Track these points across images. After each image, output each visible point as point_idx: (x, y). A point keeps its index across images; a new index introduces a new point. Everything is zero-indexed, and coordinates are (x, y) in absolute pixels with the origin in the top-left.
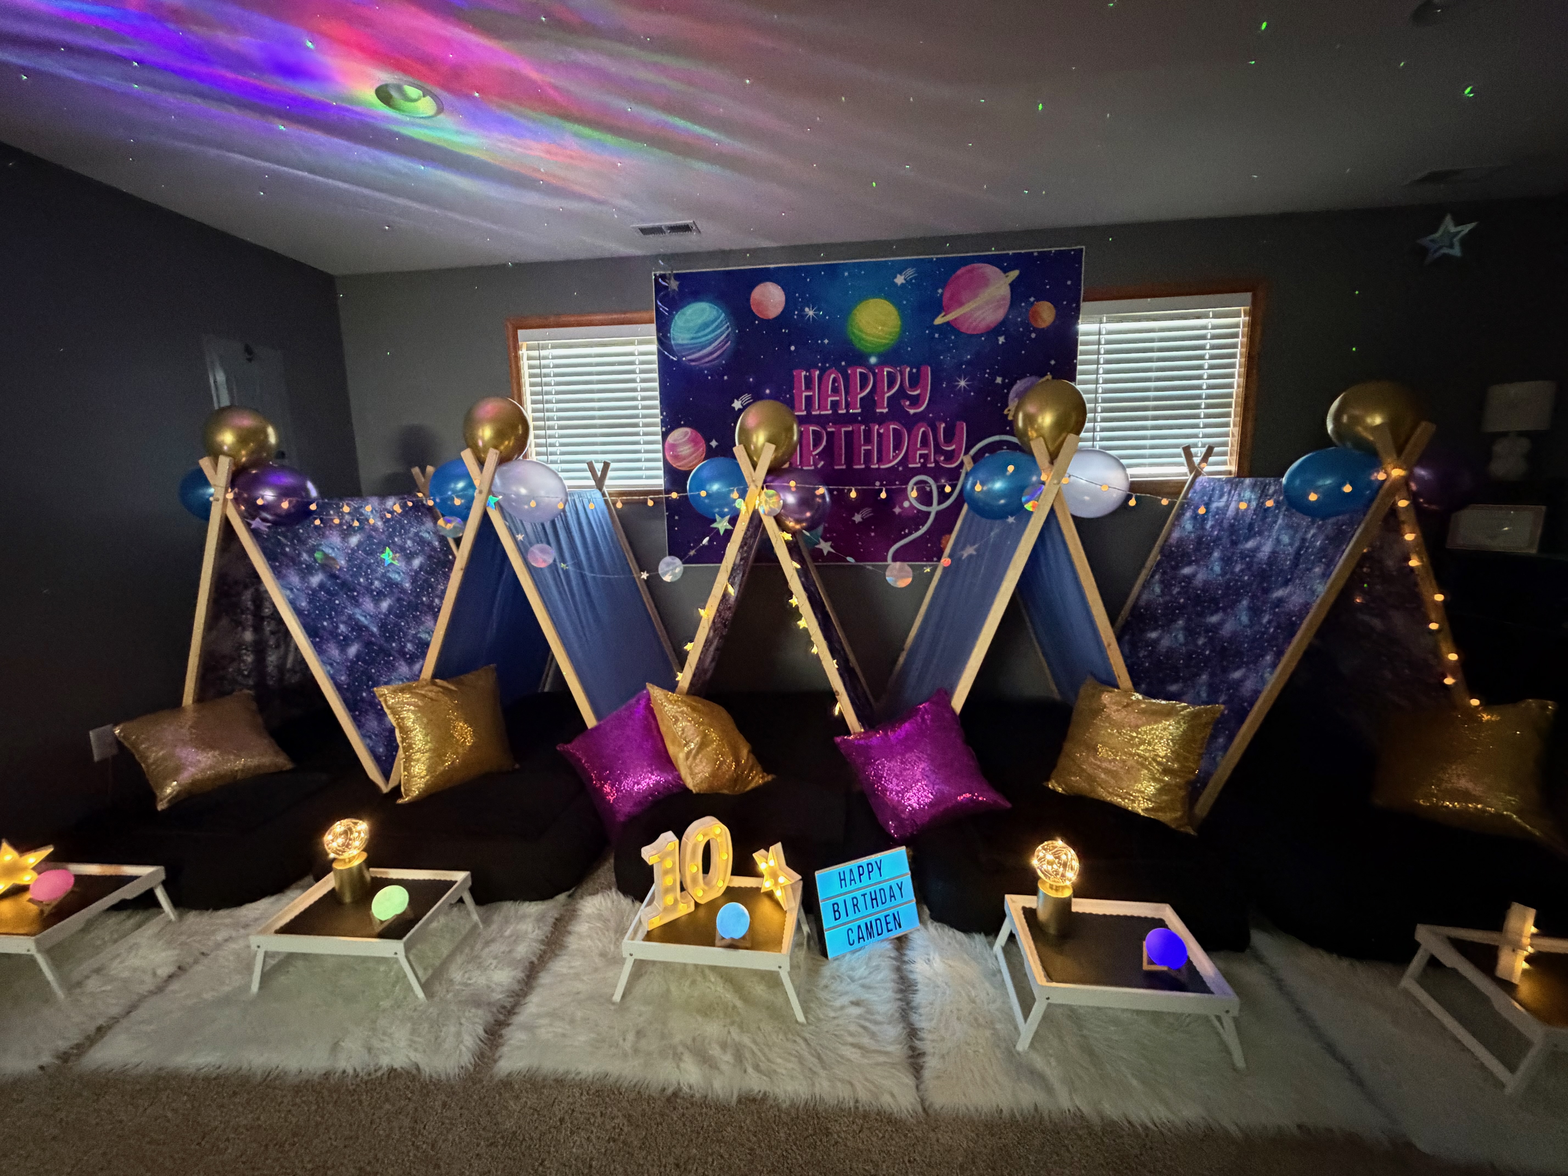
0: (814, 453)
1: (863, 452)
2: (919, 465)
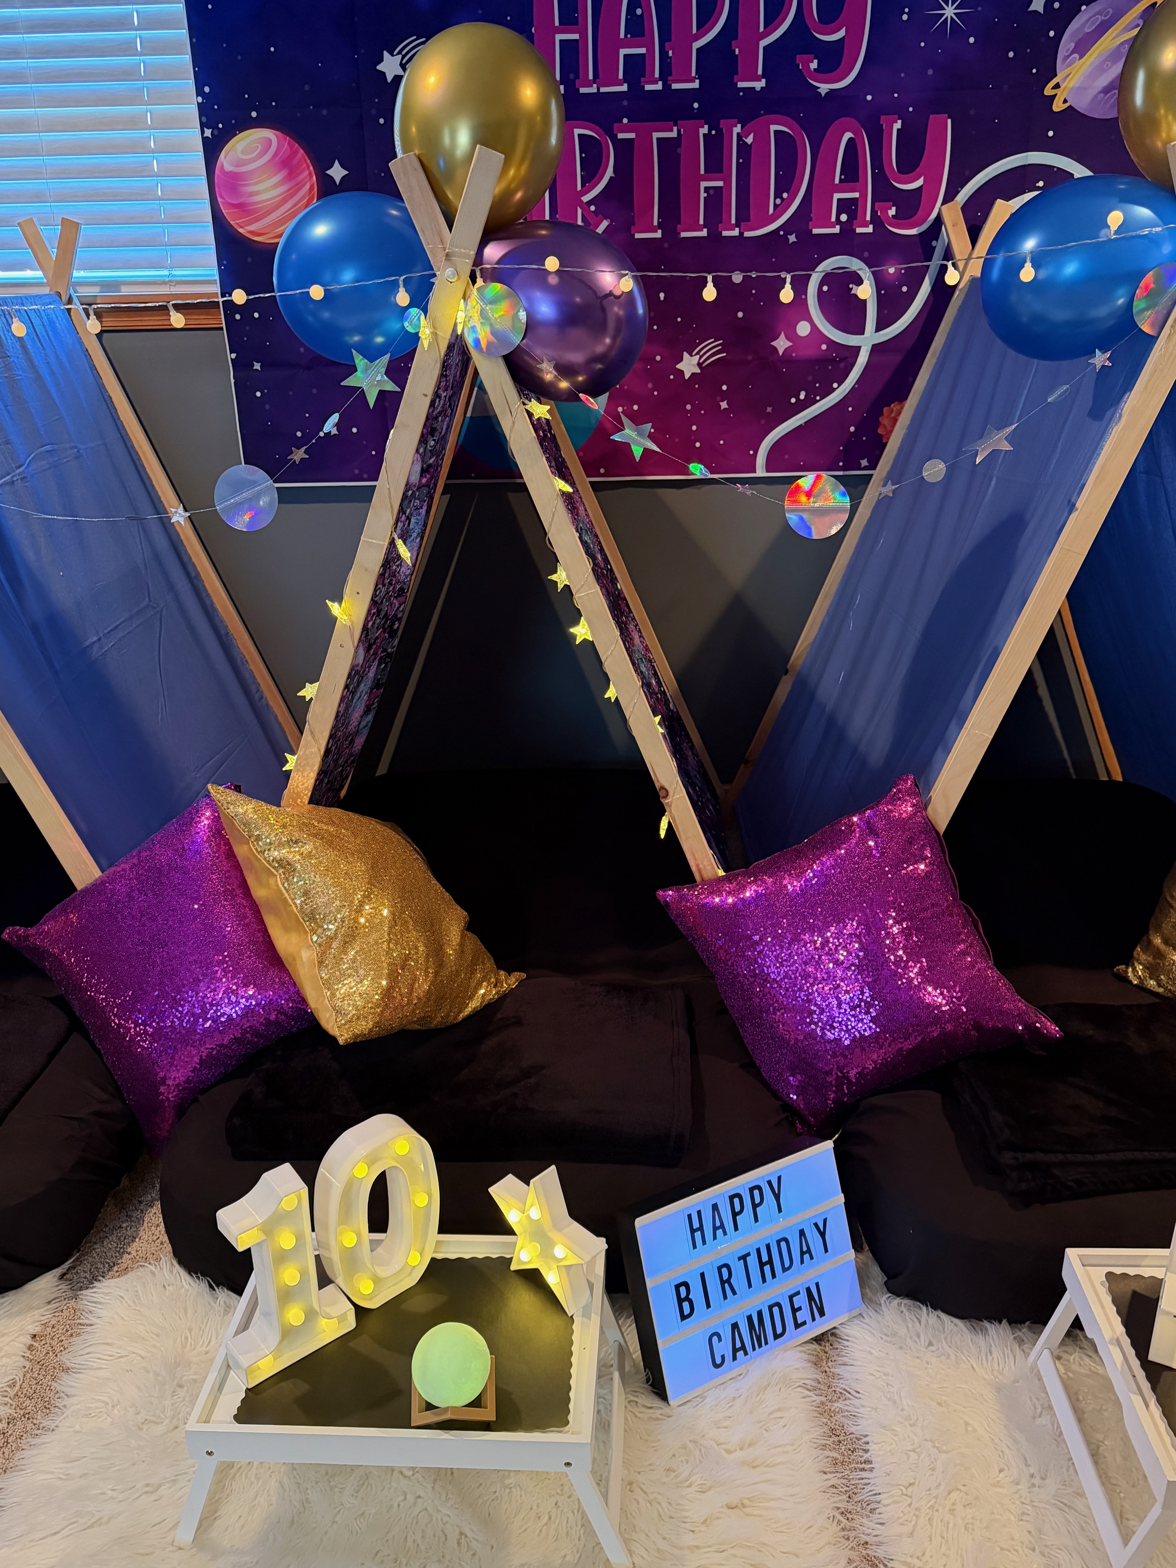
0: (586, 198)
1: (703, 195)
2: (837, 229)
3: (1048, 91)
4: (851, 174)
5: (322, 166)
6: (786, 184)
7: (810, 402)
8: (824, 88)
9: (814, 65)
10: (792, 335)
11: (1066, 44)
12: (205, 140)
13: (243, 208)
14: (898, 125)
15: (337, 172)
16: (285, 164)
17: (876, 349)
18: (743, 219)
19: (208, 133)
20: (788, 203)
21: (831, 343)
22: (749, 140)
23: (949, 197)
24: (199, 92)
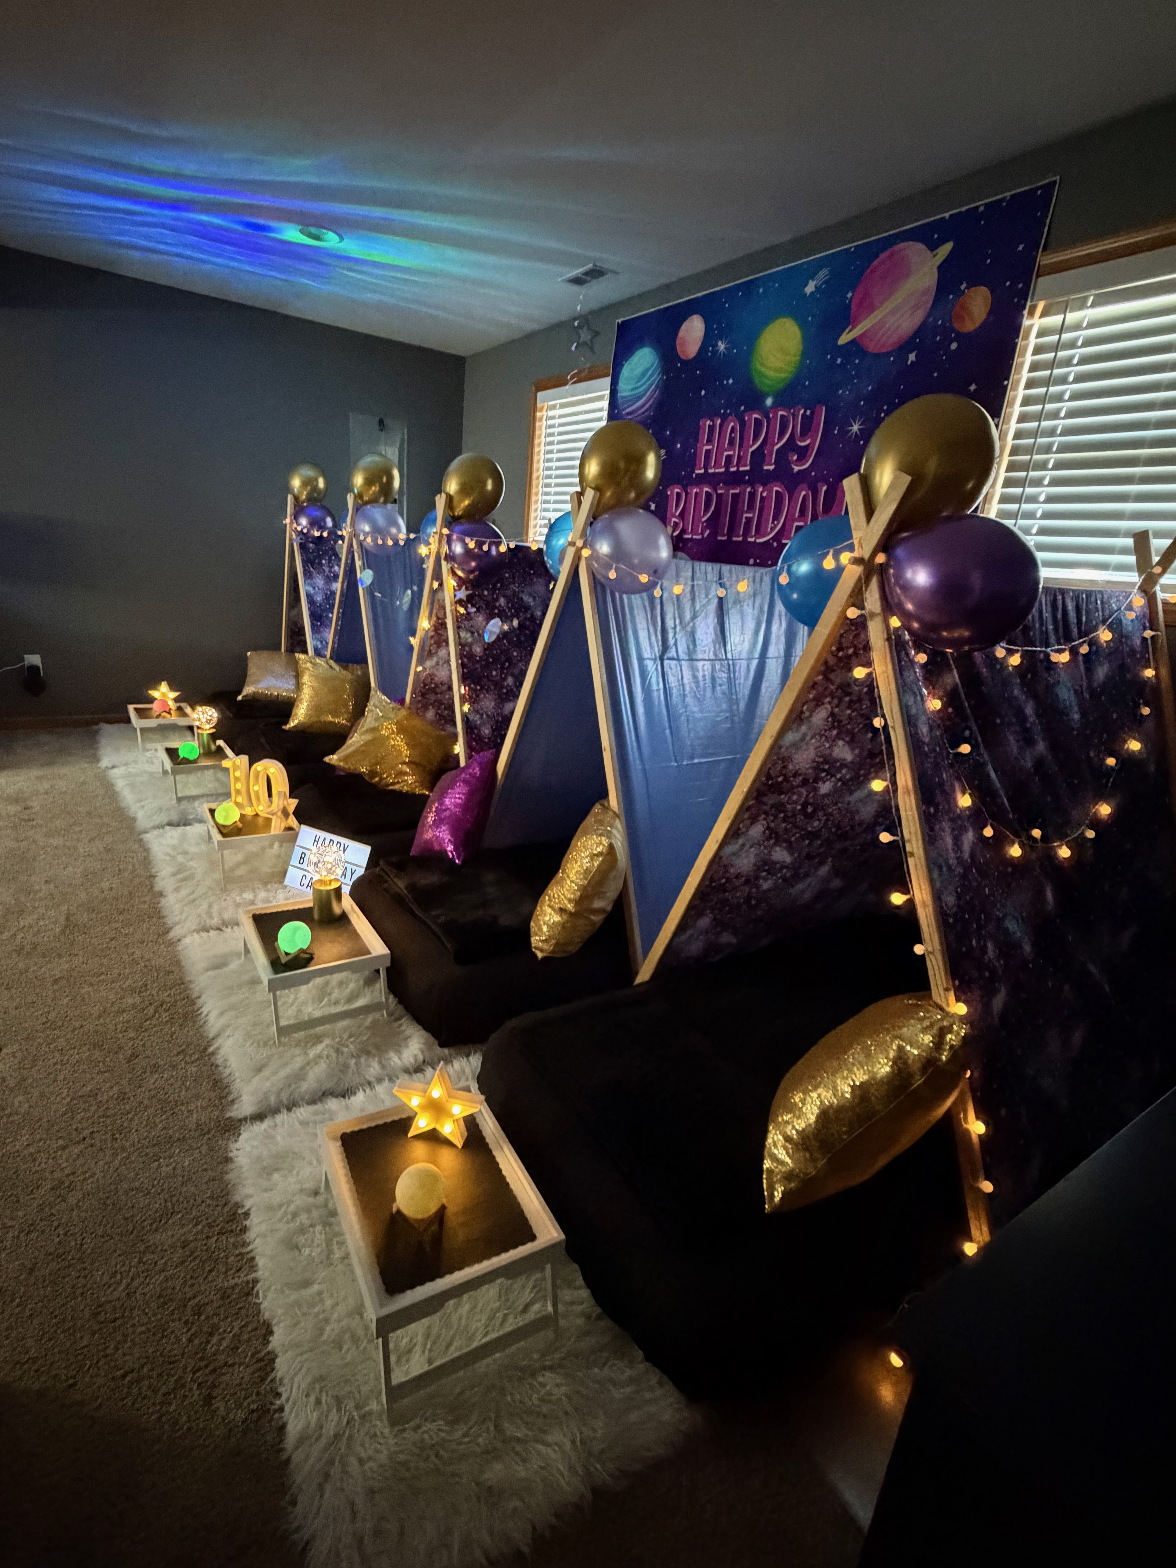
0: (703, 520)
1: (744, 520)
4: (803, 512)
6: (776, 517)
8: (796, 469)
9: (795, 458)
14: (825, 488)
18: (758, 533)
20: (776, 526)
22: (765, 494)
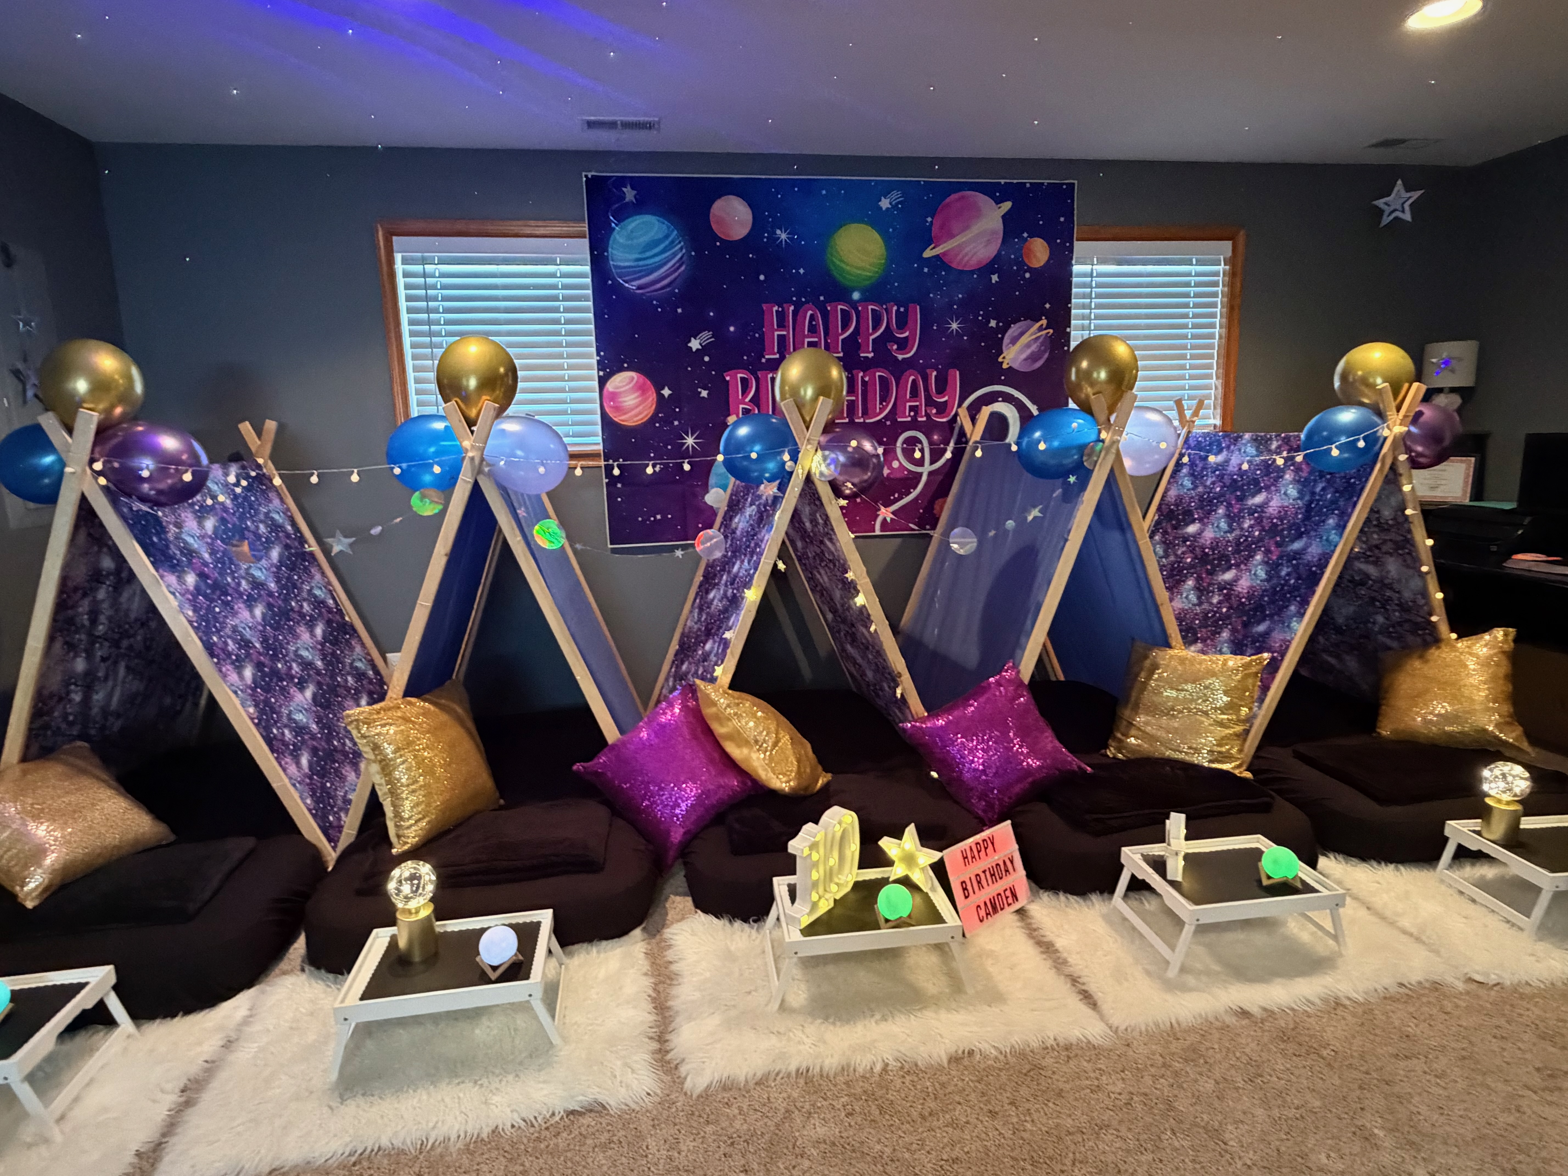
1: (846, 403)
2: (909, 419)
3: (1000, 360)
4: (915, 394)
5: (659, 389)
6: (884, 398)
7: (900, 498)
8: (900, 357)
9: (895, 347)
10: (890, 467)
11: (1006, 340)
12: (600, 377)
13: (618, 409)
14: (935, 373)
15: (666, 392)
16: (641, 389)
17: (930, 474)
18: (865, 413)
19: (601, 373)
20: (886, 407)
21: (909, 471)
22: (867, 379)
23: (960, 406)
24: (598, 354)
